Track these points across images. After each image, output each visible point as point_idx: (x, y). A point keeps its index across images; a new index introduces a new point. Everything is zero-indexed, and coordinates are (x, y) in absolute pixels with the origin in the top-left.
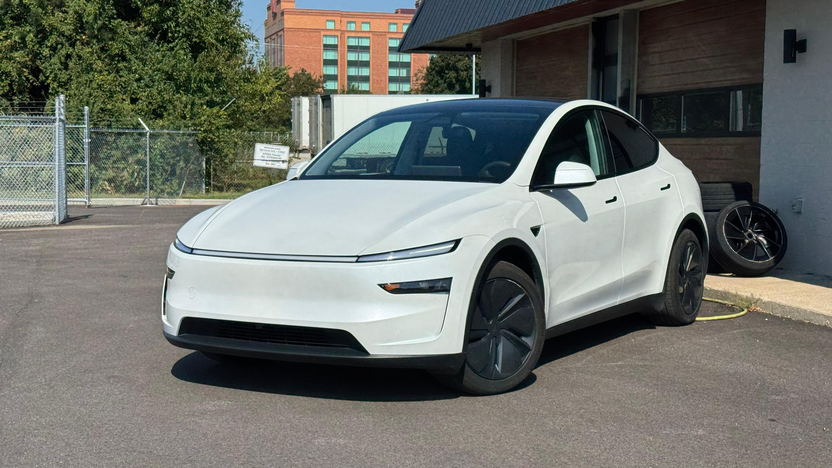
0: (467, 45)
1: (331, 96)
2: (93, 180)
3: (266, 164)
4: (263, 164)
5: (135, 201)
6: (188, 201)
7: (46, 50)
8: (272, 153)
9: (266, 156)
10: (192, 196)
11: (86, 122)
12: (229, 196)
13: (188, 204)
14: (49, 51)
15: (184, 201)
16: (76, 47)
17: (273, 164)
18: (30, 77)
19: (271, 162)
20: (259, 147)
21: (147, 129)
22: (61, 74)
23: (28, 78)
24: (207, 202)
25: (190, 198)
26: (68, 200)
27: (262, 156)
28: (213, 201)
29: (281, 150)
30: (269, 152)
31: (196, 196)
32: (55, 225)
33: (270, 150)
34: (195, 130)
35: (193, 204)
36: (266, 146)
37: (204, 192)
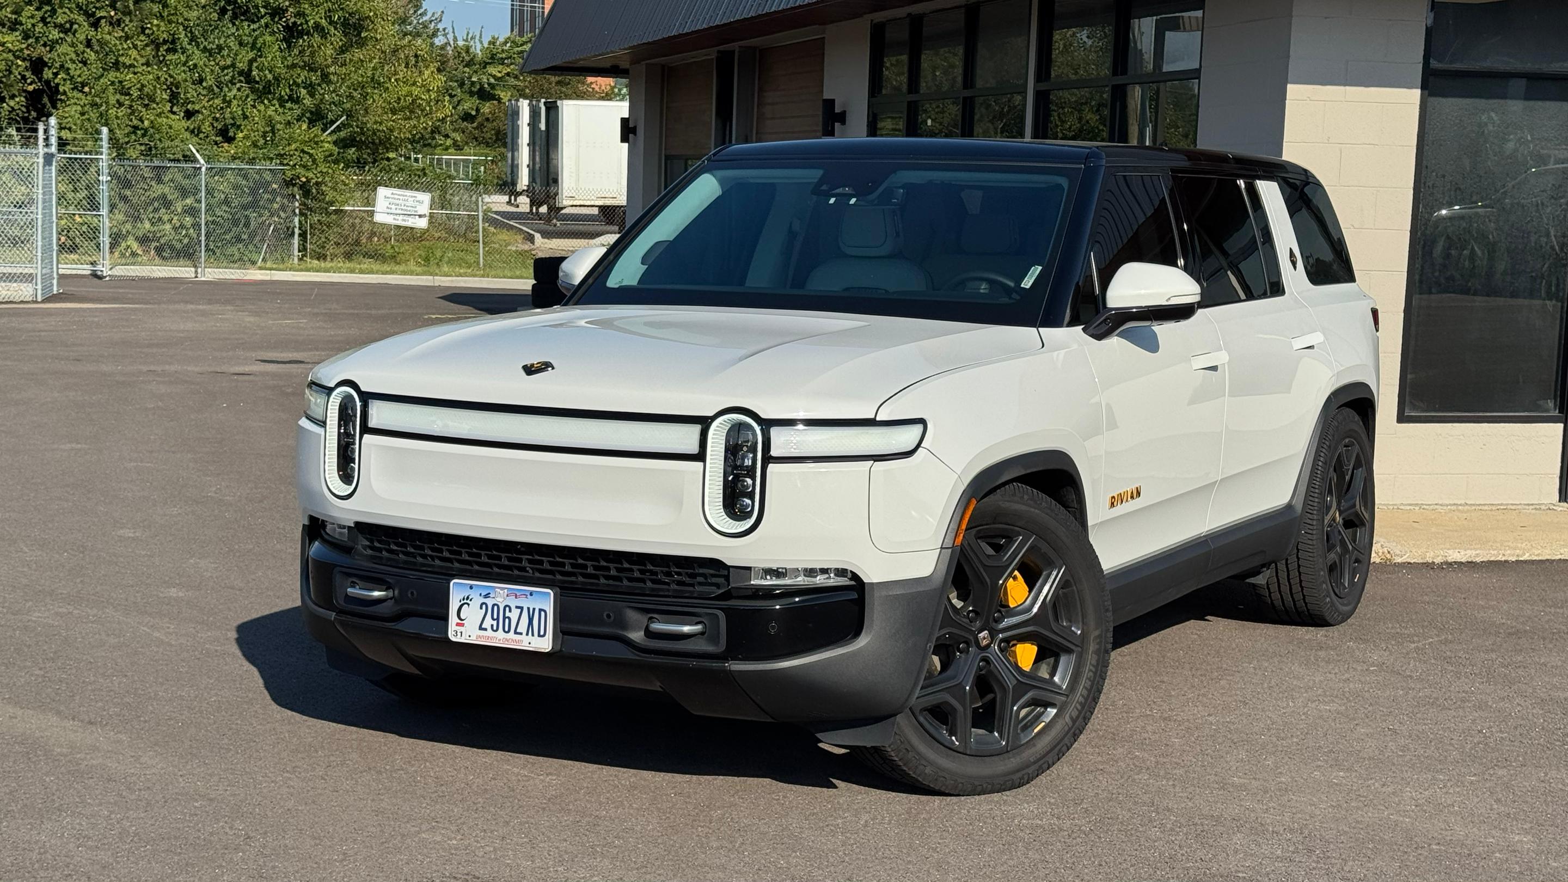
0: (611, 66)
1: (559, 103)
2: (116, 239)
3: (394, 219)
4: (389, 220)
5: (184, 271)
6: (267, 275)
7: (54, 33)
8: (403, 203)
9: (393, 207)
10: (274, 266)
11: (104, 150)
12: (332, 267)
13: (268, 278)
14: (59, 33)
15: (261, 274)
16: (99, 29)
17: (404, 220)
18: (28, 74)
19: (401, 217)
20: (382, 192)
21: (202, 161)
22: (76, 69)
23: (25, 76)
24: (298, 275)
25: (271, 269)
26: (60, 266)
27: (388, 208)
28: (305, 275)
29: (417, 199)
30: (397, 202)
31: (281, 266)
32: (36, 302)
33: (401, 198)
34: (281, 164)
35: (275, 278)
36: (394, 192)
37: (296, 260)
